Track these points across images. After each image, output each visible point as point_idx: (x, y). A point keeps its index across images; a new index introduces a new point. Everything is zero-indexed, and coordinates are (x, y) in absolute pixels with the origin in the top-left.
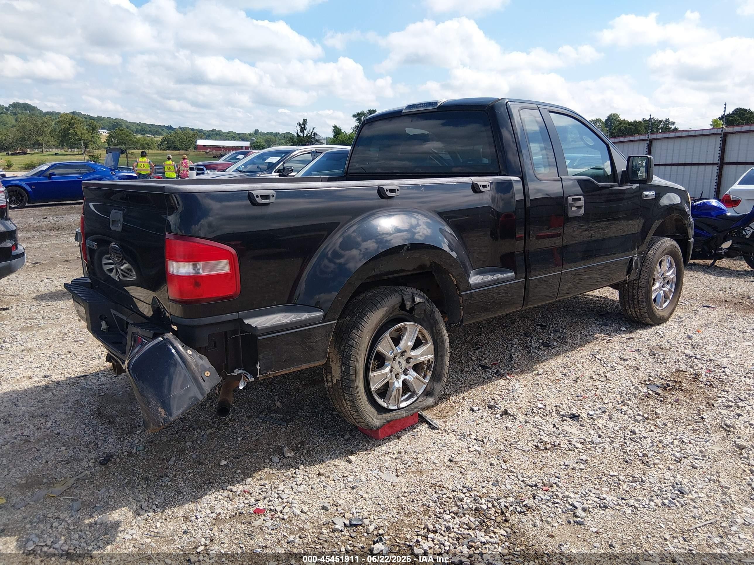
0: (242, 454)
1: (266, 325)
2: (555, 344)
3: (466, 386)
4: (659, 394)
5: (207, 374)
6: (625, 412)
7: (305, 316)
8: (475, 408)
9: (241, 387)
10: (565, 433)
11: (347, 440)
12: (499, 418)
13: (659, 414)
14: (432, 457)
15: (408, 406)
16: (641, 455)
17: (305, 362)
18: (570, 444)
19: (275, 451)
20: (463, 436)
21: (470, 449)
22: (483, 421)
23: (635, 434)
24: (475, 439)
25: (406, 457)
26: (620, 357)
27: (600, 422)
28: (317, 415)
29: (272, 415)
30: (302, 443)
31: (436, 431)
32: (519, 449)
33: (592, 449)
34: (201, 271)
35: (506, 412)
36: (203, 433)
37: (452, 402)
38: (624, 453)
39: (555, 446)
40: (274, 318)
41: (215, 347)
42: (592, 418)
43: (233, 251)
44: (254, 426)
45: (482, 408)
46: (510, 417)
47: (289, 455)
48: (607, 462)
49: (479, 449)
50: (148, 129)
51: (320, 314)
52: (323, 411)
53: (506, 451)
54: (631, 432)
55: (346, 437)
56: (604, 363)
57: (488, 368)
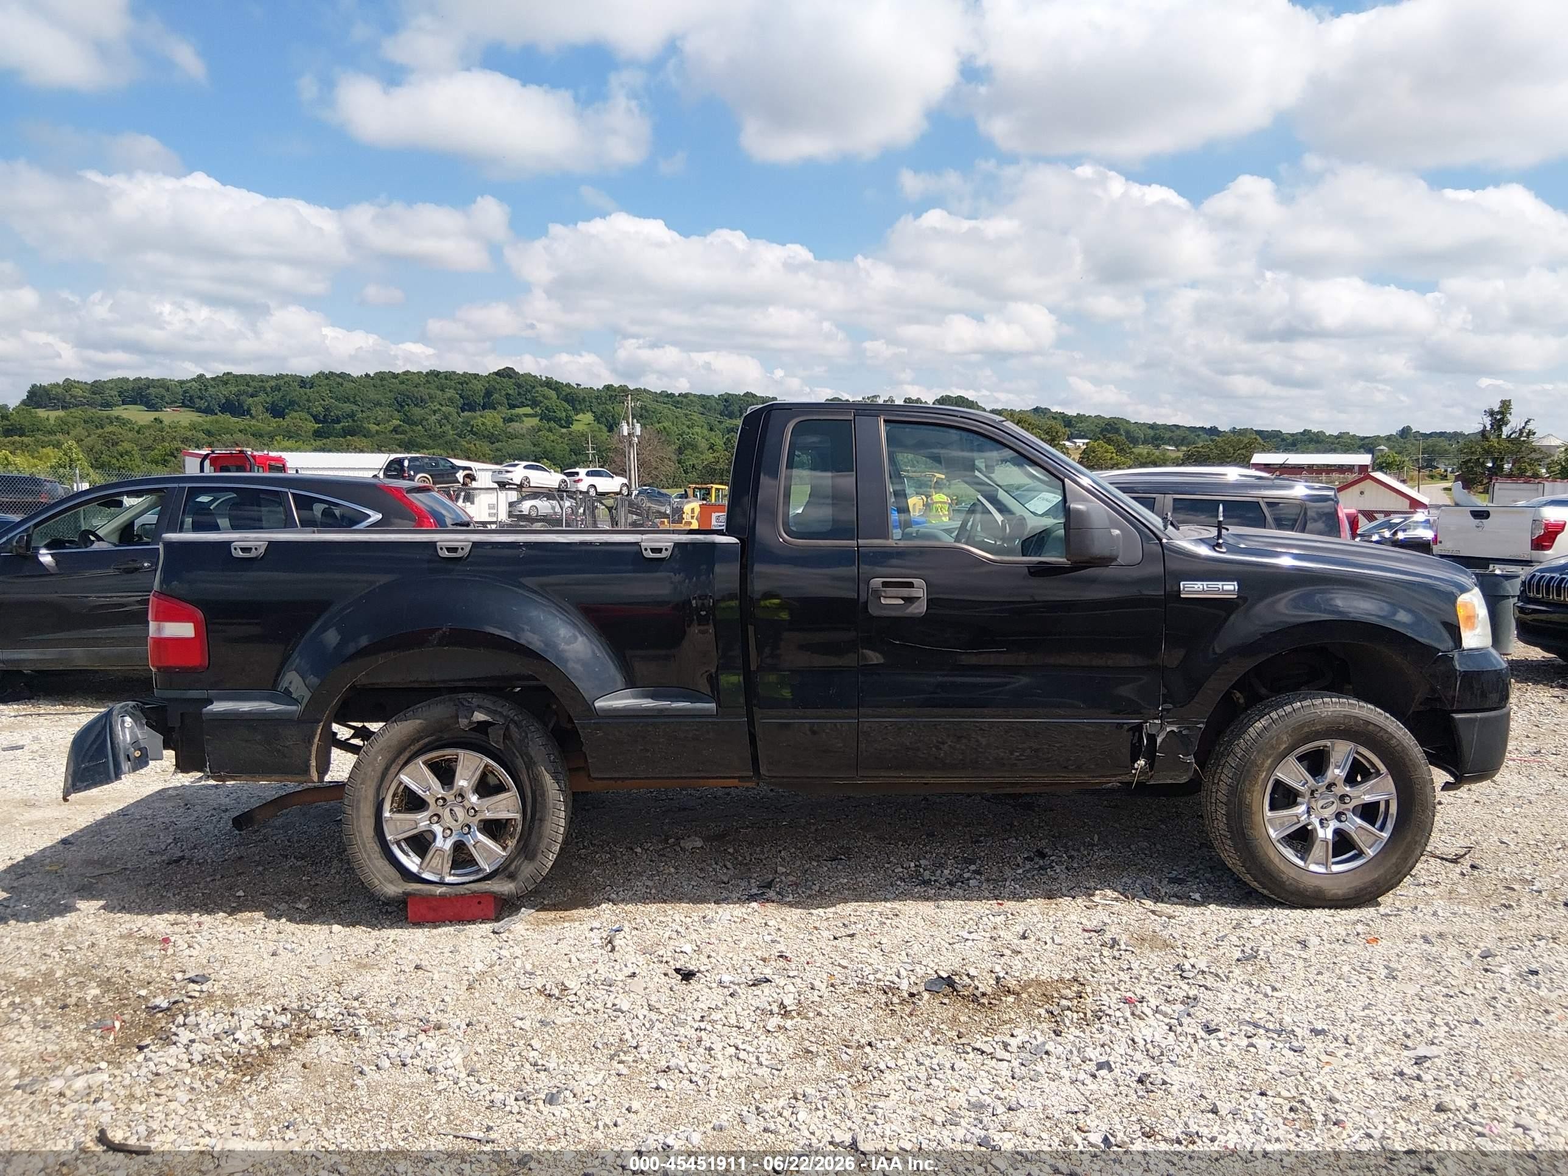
5: (137, 754)
15: (462, 884)
50: (1168, 435)
51: (295, 709)
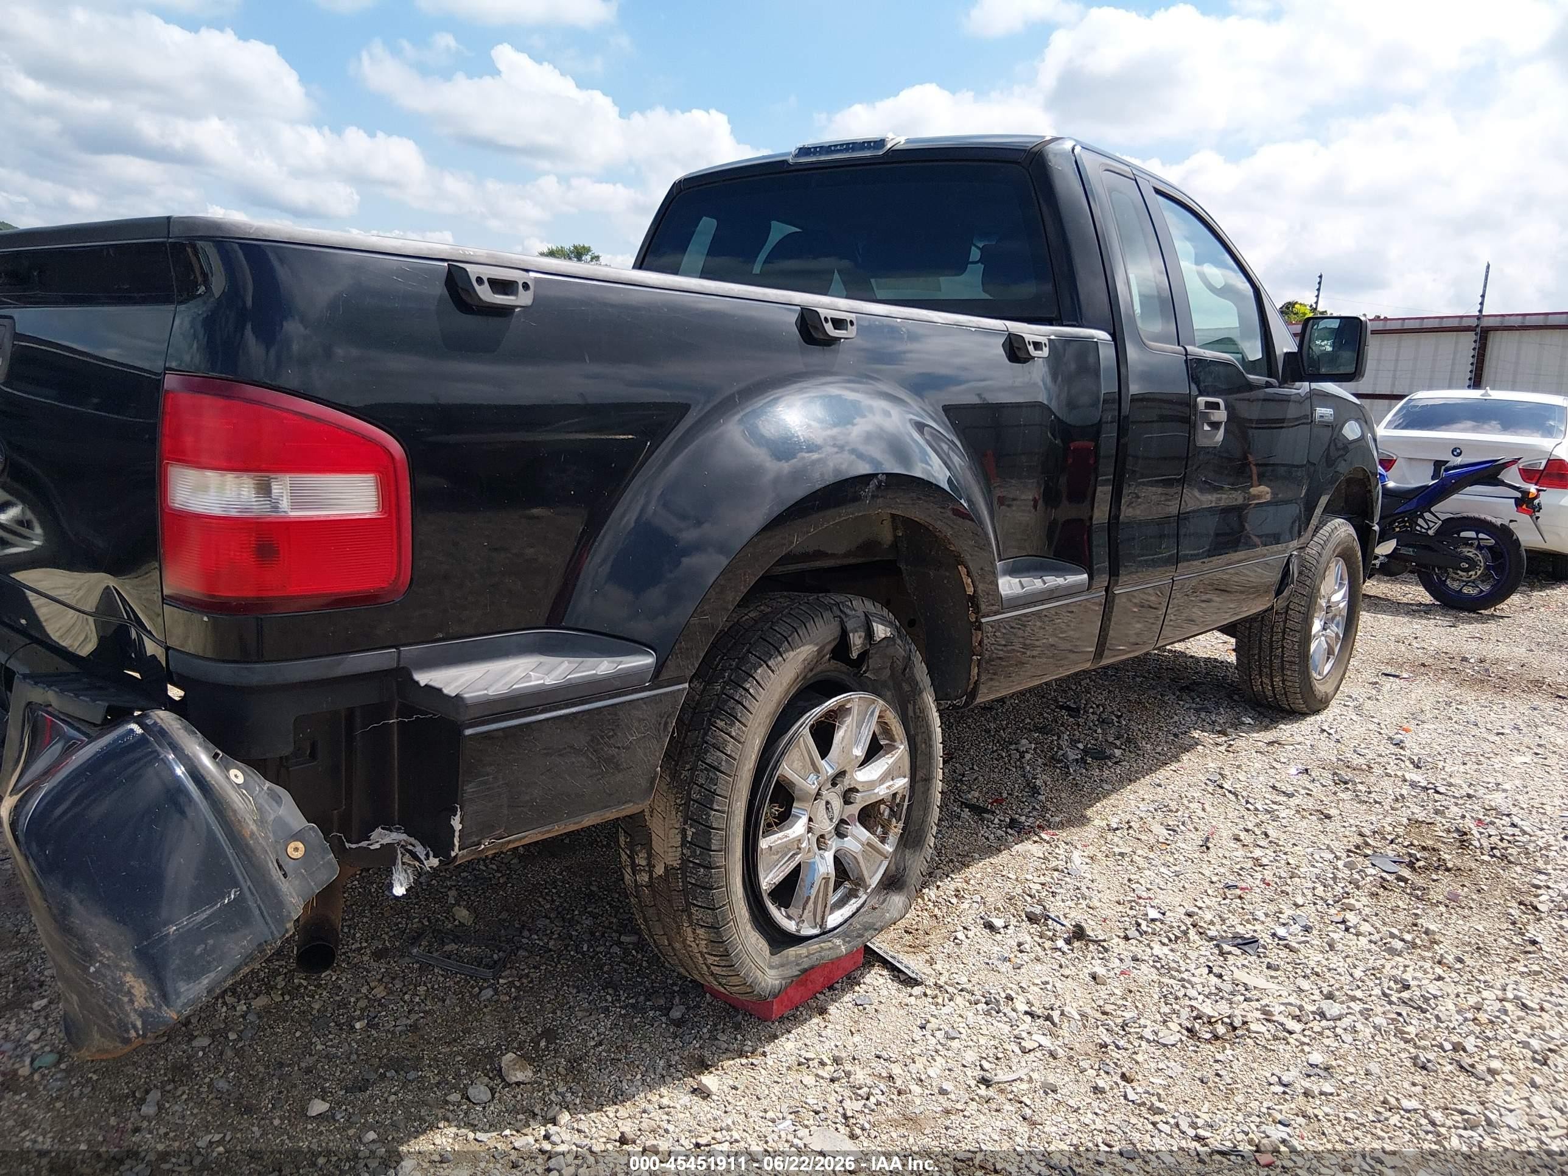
0: (373, 1076)
1: (492, 692)
2: (1118, 752)
3: (952, 861)
4: (1406, 881)
5: (296, 850)
6: (1355, 927)
7: (604, 667)
8: (998, 923)
9: (399, 890)
10: (1241, 988)
11: (679, 1023)
12: (1065, 948)
13: (1434, 933)
14: (931, 1072)
15: (845, 921)
16: (1448, 1046)
17: (593, 808)
18: (1268, 1020)
19: (473, 1065)
20: (993, 1006)
21: (1023, 1044)
22: (1025, 956)
23: (1407, 987)
24: (1026, 1013)
25: (860, 1076)
26: (1274, 787)
27: (1314, 958)
28: (577, 946)
29: (448, 948)
30: (550, 1034)
31: (917, 990)
32: (1148, 1041)
33: (1327, 1033)
34: (285, 504)
35: (1079, 933)
36: (242, 1007)
37: (931, 904)
38: (1407, 1041)
39: (1235, 1029)
40: (509, 671)
41: (313, 756)
42: (1286, 946)
43: (395, 447)
44: (398, 985)
45: (1013, 921)
46: (1092, 947)
47: (520, 1076)
48: (1378, 1071)
49: (1046, 1041)
51: (647, 660)
52: (592, 934)
53: (1117, 1047)
54: (1396, 982)
55: (676, 1014)
56: (1247, 802)
57: (987, 811)
